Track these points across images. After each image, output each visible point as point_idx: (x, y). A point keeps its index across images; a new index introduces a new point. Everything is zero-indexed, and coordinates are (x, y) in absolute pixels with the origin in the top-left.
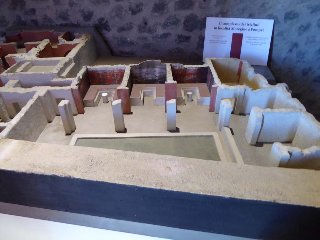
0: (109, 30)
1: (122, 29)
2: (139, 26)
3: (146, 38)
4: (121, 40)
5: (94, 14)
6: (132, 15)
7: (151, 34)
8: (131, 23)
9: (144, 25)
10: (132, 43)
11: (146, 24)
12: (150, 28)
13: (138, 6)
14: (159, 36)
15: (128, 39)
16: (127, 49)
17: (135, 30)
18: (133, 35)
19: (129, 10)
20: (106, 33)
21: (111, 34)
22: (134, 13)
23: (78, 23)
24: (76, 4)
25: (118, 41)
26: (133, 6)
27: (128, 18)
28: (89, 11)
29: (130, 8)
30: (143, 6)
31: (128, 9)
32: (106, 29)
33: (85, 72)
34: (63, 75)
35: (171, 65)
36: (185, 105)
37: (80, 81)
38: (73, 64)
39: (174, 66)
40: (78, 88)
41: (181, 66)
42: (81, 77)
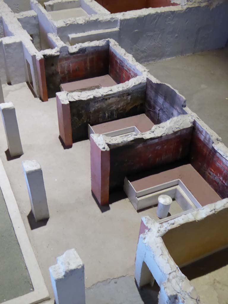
33: (92, 47)
34: (72, 36)
35: (194, 123)
36: (139, 211)
37: (64, 54)
38: (117, 29)
39: (198, 129)
40: (41, 61)
41: (210, 139)
42: (73, 49)
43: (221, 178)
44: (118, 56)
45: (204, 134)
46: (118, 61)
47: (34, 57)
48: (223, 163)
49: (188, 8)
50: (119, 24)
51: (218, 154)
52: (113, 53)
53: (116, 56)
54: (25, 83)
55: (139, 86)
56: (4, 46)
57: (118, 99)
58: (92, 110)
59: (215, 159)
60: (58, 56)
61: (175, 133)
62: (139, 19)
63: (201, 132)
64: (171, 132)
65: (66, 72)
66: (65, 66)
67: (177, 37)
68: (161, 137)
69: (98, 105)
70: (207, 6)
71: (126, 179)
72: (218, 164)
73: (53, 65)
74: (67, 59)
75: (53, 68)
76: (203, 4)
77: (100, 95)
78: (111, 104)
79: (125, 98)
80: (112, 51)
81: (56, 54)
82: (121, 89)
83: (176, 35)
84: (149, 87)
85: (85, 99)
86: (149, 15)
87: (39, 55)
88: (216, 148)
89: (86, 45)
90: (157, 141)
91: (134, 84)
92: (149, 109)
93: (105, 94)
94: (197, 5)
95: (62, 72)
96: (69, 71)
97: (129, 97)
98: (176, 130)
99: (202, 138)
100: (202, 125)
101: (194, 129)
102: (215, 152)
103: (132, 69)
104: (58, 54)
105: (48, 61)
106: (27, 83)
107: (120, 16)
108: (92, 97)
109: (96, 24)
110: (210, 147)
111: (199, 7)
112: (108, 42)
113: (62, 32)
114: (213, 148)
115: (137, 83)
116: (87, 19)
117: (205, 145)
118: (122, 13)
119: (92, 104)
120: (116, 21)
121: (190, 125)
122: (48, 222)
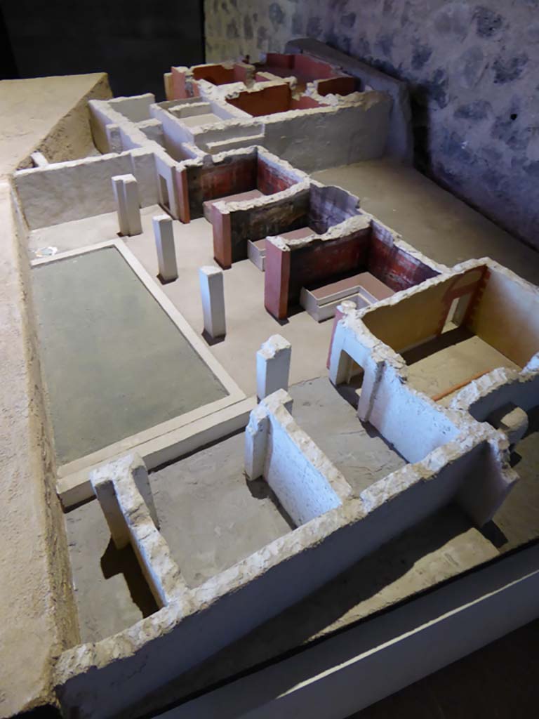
0: (443, 106)
1: (463, 113)
2: (499, 118)
3: (498, 156)
4: (452, 138)
5: (433, 55)
6: (496, 82)
7: (512, 148)
8: (487, 103)
9: (508, 118)
10: (466, 155)
11: (514, 117)
12: (516, 132)
13: (516, 61)
14: (527, 163)
15: (465, 143)
16: (454, 166)
17: (487, 124)
18: (476, 137)
19: (493, 68)
20: (435, 110)
21: (441, 117)
22: (500, 78)
23: (400, 66)
24: (412, 23)
25: (446, 138)
26: (506, 59)
27: (488, 87)
28: (427, 44)
29: (496, 63)
30: (526, 65)
31: (492, 64)
32: (437, 99)
33: (240, 155)
34: (211, 145)
35: (371, 223)
36: (320, 322)
37: (208, 165)
38: (261, 135)
39: (376, 229)
40: (183, 172)
41: (390, 236)
42: (218, 158)
43: (405, 277)
44: (270, 164)
45: (383, 232)
46: (271, 170)
47: (174, 169)
48: (406, 260)
49: (340, 109)
50: (263, 129)
51: (400, 252)
52: (262, 161)
53: (267, 165)
54: (157, 206)
55: (303, 193)
56: (133, 160)
57: (280, 209)
58: (252, 222)
59: (397, 258)
60: (201, 167)
61: (353, 234)
62: (287, 123)
63: (380, 232)
64: (348, 234)
65: (210, 187)
66: (209, 179)
67: (329, 145)
68: (339, 238)
69: (258, 216)
70: (360, 106)
71: (303, 288)
72: (401, 263)
73: (195, 178)
74: (210, 170)
75: (195, 182)
76: (357, 105)
77: (261, 205)
78: (273, 215)
79: (287, 208)
80: (262, 159)
81: (199, 165)
82: (282, 197)
83: (328, 142)
84: (314, 193)
85: (245, 209)
86: (297, 118)
87: (180, 166)
88: (397, 245)
89: (231, 153)
90: (334, 243)
91: (296, 192)
92: (314, 220)
93: (266, 203)
94: (350, 105)
95: (206, 187)
96: (213, 186)
97: (292, 207)
98: (354, 231)
99: (381, 237)
100: (378, 223)
101: (371, 230)
102: (397, 249)
103: (290, 177)
104: (201, 164)
105: (191, 172)
106: (160, 205)
107: (264, 120)
108: (252, 206)
109: (236, 130)
110: (391, 246)
111: (352, 107)
112: (256, 149)
113: (200, 140)
114: (394, 246)
115: (300, 190)
116: (227, 124)
117: (384, 245)
118: (266, 117)
119: (252, 215)
120: (260, 126)
121: (367, 226)
122: (226, 338)
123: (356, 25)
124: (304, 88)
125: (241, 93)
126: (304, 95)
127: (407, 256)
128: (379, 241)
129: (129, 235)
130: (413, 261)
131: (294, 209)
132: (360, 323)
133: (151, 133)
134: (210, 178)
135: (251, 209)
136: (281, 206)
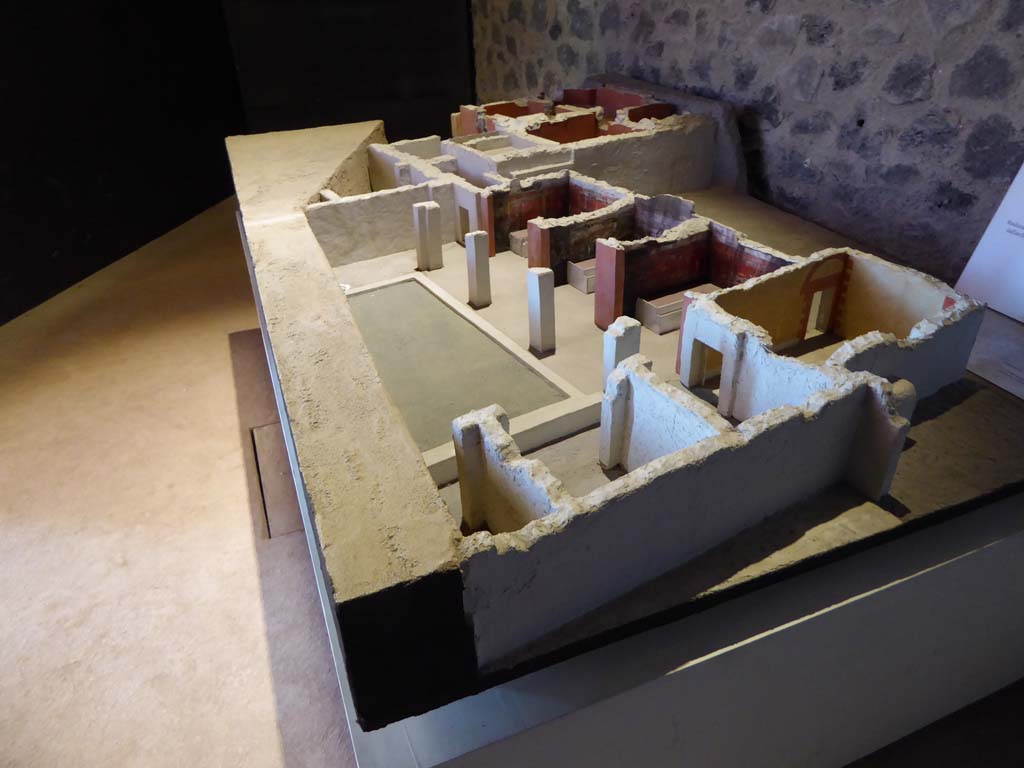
0: (776, 124)
1: (802, 128)
2: (843, 127)
3: (848, 169)
4: (791, 158)
5: (758, 73)
6: (835, 89)
7: (865, 157)
8: (828, 114)
9: (854, 126)
10: (810, 174)
11: (861, 123)
12: (865, 139)
13: (855, 65)
14: (884, 170)
15: (808, 160)
16: (796, 189)
17: (831, 137)
18: (820, 152)
19: (830, 75)
20: (767, 130)
21: (776, 137)
22: (839, 84)
23: (721, 90)
24: (730, 42)
25: (784, 158)
26: (843, 64)
27: (827, 97)
28: (751, 62)
29: (832, 69)
30: (867, 66)
31: (828, 70)
32: (769, 118)
33: (550, 180)
34: (515, 173)
35: (710, 225)
36: (661, 334)
37: (515, 190)
38: (571, 162)
39: (717, 231)
40: (489, 198)
41: (733, 236)
42: (526, 183)
44: (584, 187)
45: (725, 233)
46: (586, 194)
47: (478, 196)
48: (754, 257)
49: (658, 133)
50: (572, 156)
51: (746, 250)
52: (576, 186)
53: (581, 189)
54: (455, 243)
55: (627, 209)
56: (431, 191)
57: (603, 227)
58: (573, 241)
59: (744, 258)
60: (508, 192)
61: (691, 237)
62: (598, 149)
63: (721, 233)
64: (686, 237)
65: (517, 215)
66: (515, 206)
67: (646, 173)
68: (675, 241)
70: (680, 130)
71: (639, 299)
72: (749, 263)
73: (501, 205)
74: (518, 196)
75: (501, 209)
76: (676, 128)
77: (582, 221)
79: (610, 225)
80: (575, 183)
81: (506, 190)
82: (605, 213)
83: (645, 170)
84: (639, 209)
85: (565, 225)
86: (610, 143)
87: (486, 192)
88: (743, 244)
89: (540, 177)
90: (671, 246)
91: (619, 207)
93: (588, 219)
94: (668, 129)
95: (513, 216)
96: (520, 214)
97: (615, 225)
98: (692, 234)
99: (723, 239)
100: (718, 225)
101: (710, 233)
102: (743, 248)
103: (610, 196)
104: (508, 189)
105: (498, 198)
106: (458, 242)
107: (573, 146)
108: (572, 223)
109: (541, 157)
110: (735, 245)
111: (671, 131)
112: (568, 173)
113: (503, 168)
114: (739, 245)
115: (624, 205)
116: (533, 151)
117: (727, 247)
118: (575, 143)
119: (572, 233)
120: (569, 153)
121: (706, 229)
122: (557, 352)
123: (665, 54)
124: (613, 116)
125: (542, 124)
126: (612, 123)
127: (755, 254)
128: (722, 244)
129: (429, 270)
130: (763, 257)
131: (618, 227)
132: (713, 303)
133: (444, 168)
134: (517, 205)
135: (571, 225)
136: (603, 223)
